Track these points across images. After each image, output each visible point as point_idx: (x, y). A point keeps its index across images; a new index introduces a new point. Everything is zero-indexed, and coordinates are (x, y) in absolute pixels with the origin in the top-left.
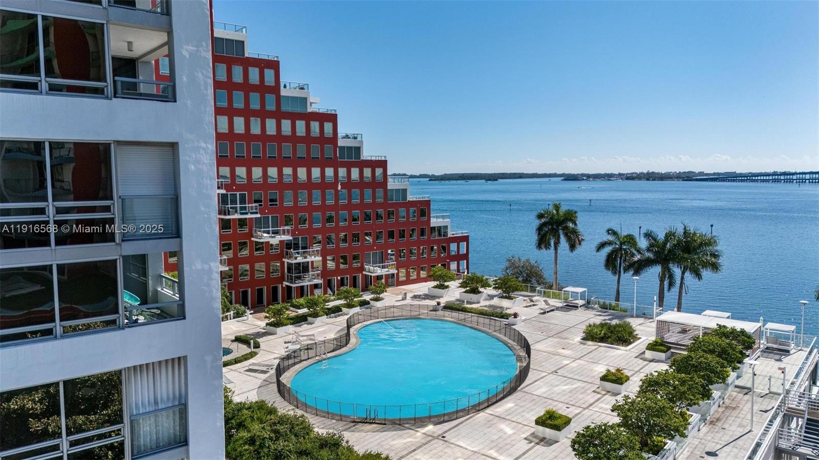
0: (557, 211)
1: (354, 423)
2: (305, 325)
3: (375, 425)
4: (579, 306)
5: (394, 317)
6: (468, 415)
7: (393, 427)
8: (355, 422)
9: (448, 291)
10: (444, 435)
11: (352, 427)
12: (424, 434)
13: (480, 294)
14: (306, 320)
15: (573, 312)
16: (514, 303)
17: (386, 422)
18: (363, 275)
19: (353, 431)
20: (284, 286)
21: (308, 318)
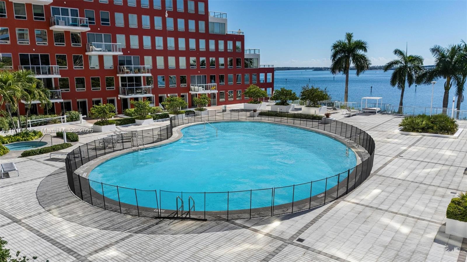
0: (349, 40)
1: (158, 220)
2: (133, 126)
3: (190, 222)
4: (377, 111)
5: (216, 120)
6: (324, 204)
7: (218, 224)
8: (161, 218)
9: (261, 105)
10: (301, 237)
11: (153, 225)
12: (268, 235)
13: (289, 106)
14: (134, 122)
15: (372, 117)
16: (320, 110)
17: (207, 217)
18: (189, 94)
19: (153, 233)
20: (119, 98)
21: (136, 120)
